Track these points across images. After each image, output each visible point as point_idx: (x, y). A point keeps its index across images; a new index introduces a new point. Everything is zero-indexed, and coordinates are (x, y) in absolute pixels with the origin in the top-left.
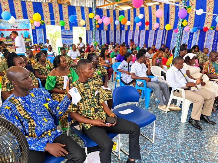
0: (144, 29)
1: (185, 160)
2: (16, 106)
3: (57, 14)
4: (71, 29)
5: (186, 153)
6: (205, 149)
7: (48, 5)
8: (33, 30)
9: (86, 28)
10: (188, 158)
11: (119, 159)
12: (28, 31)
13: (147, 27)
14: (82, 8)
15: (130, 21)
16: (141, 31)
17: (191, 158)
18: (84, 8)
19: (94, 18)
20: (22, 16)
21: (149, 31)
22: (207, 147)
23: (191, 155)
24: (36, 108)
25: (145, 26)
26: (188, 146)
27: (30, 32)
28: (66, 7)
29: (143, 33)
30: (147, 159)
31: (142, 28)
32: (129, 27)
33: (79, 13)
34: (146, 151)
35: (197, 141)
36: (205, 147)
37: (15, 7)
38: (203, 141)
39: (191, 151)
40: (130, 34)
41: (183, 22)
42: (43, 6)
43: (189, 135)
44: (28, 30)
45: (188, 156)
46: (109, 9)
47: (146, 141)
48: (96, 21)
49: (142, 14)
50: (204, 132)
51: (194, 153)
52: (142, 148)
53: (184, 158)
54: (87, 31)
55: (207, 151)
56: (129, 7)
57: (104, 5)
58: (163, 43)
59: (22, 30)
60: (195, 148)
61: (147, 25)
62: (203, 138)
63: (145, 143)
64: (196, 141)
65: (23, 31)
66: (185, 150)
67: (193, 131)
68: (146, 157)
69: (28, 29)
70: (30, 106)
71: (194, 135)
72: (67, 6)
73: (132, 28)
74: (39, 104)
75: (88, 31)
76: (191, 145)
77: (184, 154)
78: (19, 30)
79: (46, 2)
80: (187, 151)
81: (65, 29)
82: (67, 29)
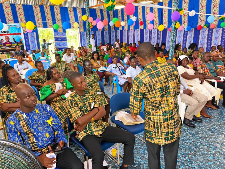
0: (139, 29)
1: (181, 162)
2: (20, 122)
3: (49, 17)
4: (64, 31)
5: (182, 155)
6: (200, 150)
7: (39, 8)
8: (24, 34)
9: (80, 30)
10: (184, 160)
11: (119, 165)
13: (142, 27)
14: (75, 9)
15: (124, 21)
16: (136, 30)
17: (187, 160)
18: (77, 9)
19: (87, 20)
20: (13, 21)
21: (143, 30)
22: (202, 148)
23: (186, 157)
24: (39, 124)
25: (140, 25)
26: (184, 147)
27: (22, 37)
28: (57, 8)
29: (138, 33)
30: (146, 163)
31: (136, 27)
32: (123, 27)
33: (71, 14)
34: (144, 155)
35: (193, 143)
36: (200, 148)
37: (4, 11)
38: (198, 143)
39: (187, 152)
40: (125, 33)
41: (175, 24)
42: (34, 8)
43: (185, 137)
44: (20, 34)
45: (183, 158)
46: (102, 8)
47: (144, 145)
48: (90, 24)
49: (135, 16)
50: (199, 134)
51: (190, 154)
52: (141, 153)
53: (180, 160)
54: (80, 33)
55: (202, 152)
56: (123, 7)
57: (97, 5)
58: (159, 42)
59: (13, 34)
60: (191, 149)
61: (141, 25)
62: (198, 139)
63: (143, 147)
64: (191, 142)
65: (15, 36)
66: (181, 152)
67: (189, 133)
68: (145, 161)
70: (33, 123)
71: (190, 137)
72: (59, 7)
73: (126, 28)
74: (42, 120)
75: (82, 33)
76: (187, 146)
77: (181, 157)
78: (11, 34)
79: (36, 4)
80: (182, 153)
81: (58, 32)
82: (60, 31)
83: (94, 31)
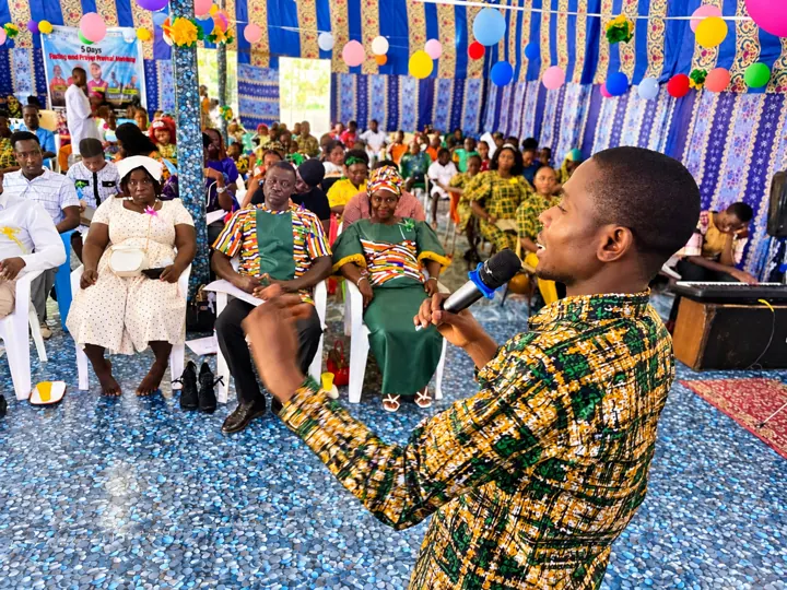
4: (274, 65)
8: (145, 61)
9: (333, 65)
12: (131, 63)
20: (116, 18)
44: (133, 61)
54: (334, 76)
65: (117, 64)
69: (132, 56)
75: (339, 77)
81: (252, 65)
82: (259, 63)
83: (390, 78)
